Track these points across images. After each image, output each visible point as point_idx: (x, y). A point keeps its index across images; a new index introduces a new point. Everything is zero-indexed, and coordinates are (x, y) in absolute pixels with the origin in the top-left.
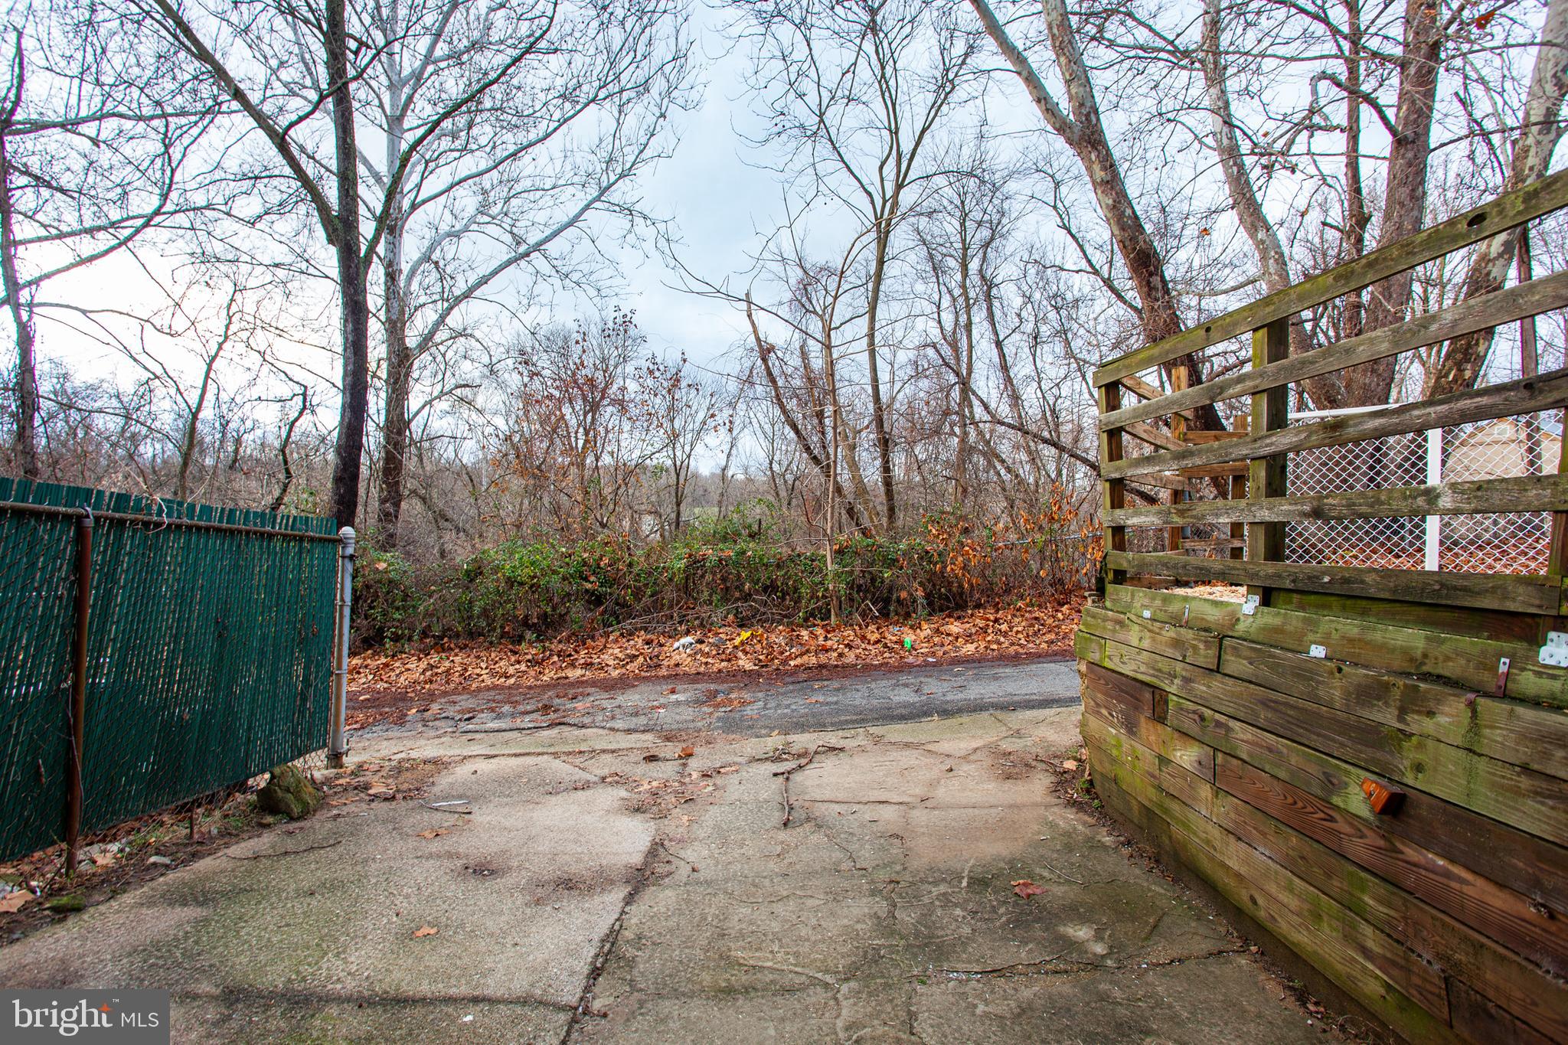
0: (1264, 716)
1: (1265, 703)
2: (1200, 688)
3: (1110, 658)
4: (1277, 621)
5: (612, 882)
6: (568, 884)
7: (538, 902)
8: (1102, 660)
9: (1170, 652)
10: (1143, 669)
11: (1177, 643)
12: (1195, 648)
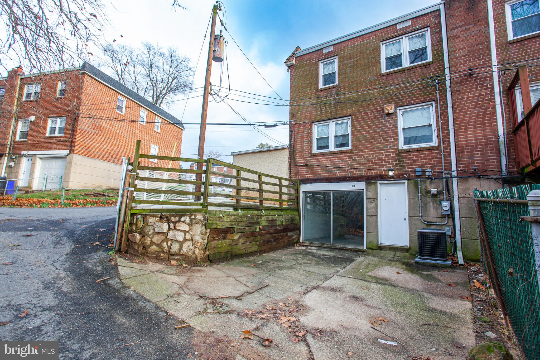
0: (249, 224)
1: (249, 223)
2: (240, 224)
3: (219, 226)
4: (244, 213)
5: (323, 288)
6: (333, 290)
7: (341, 288)
8: (217, 227)
9: (234, 221)
10: (229, 225)
11: (235, 219)
12: (238, 219)
